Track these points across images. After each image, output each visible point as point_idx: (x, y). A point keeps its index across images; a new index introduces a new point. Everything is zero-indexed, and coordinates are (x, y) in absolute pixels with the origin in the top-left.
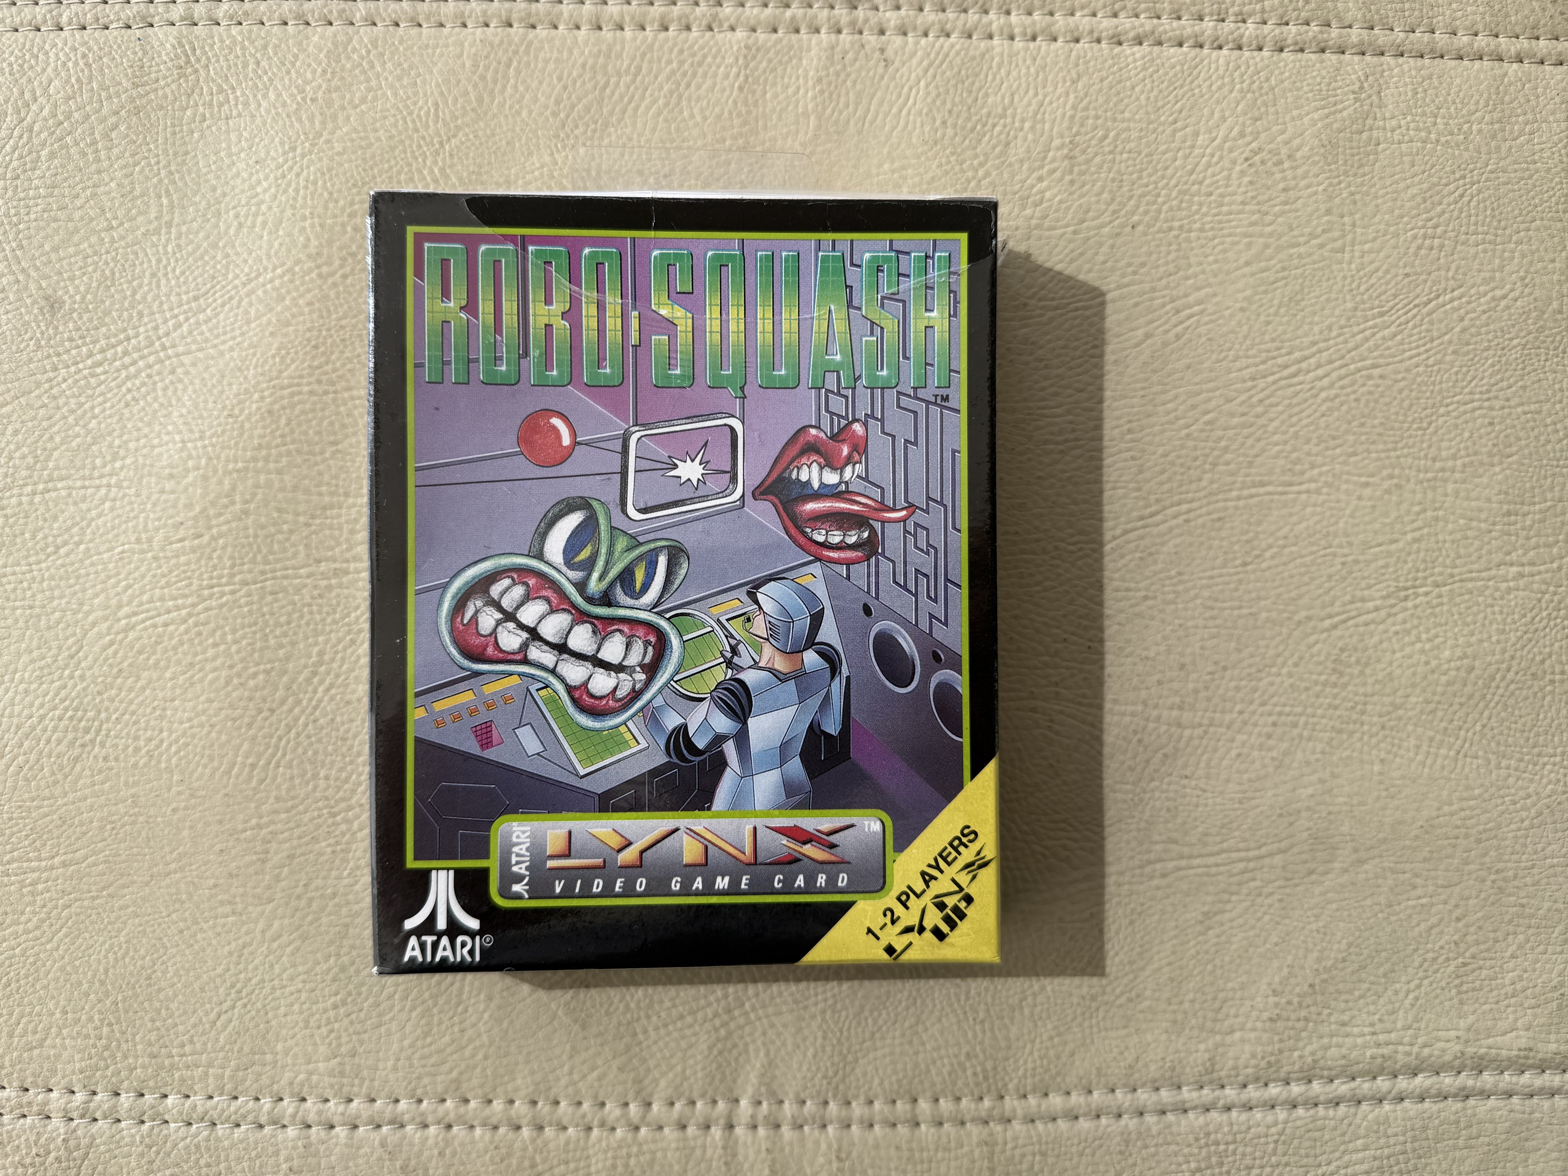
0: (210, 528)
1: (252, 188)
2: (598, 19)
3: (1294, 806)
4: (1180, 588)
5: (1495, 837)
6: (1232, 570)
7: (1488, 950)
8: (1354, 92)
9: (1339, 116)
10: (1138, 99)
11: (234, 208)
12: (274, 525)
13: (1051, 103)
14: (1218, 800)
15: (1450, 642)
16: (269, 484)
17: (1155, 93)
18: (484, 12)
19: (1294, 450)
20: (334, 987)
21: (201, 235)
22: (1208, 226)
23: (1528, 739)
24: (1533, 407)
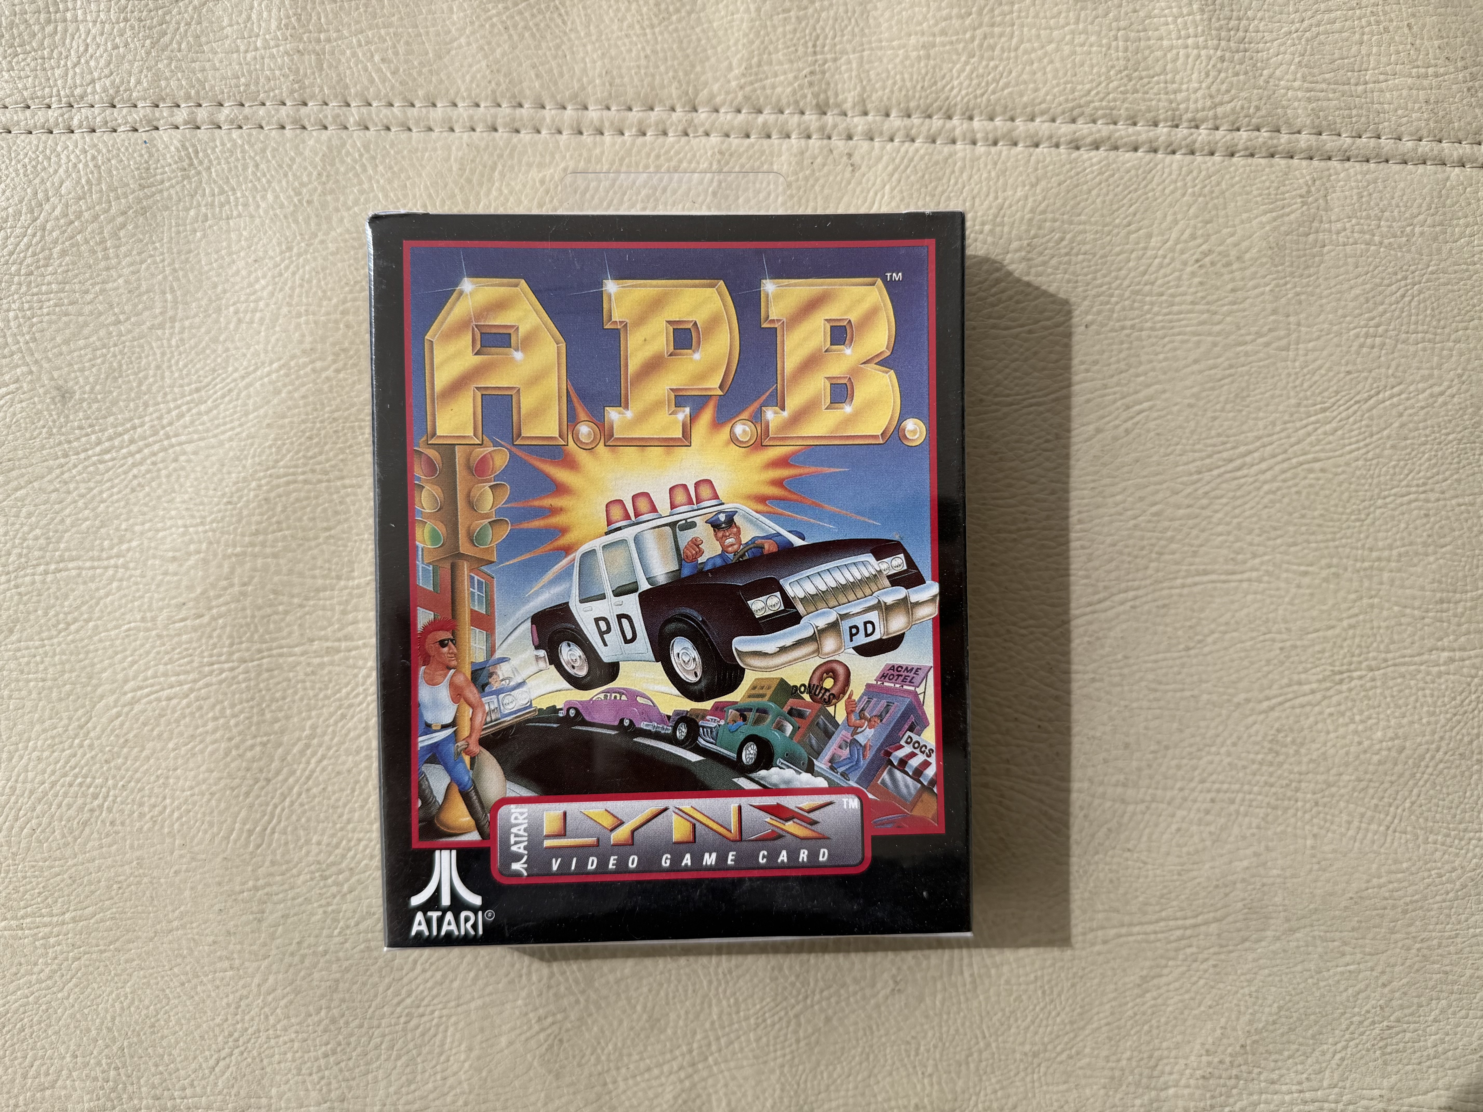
0: (210, 609)
1: (251, 285)
2: (579, 124)
3: (1229, 878)
4: (1126, 671)
5: (1421, 908)
6: (1176, 655)
7: (1412, 1014)
8: (1301, 196)
9: (1286, 219)
10: (1094, 202)
11: (234, 304)
12: (270, 606)
13: (1010, 206)
14: (1158, 872)
15: (1382, 724)
16: (266, 568)
17: (1110, 196)
18: (471, 118)
19: (1238, 540)
20: (325, 1038)
21: (203, 330)
22: (1159, 325)
23: (1454, 816)
24: (1467, 499)
